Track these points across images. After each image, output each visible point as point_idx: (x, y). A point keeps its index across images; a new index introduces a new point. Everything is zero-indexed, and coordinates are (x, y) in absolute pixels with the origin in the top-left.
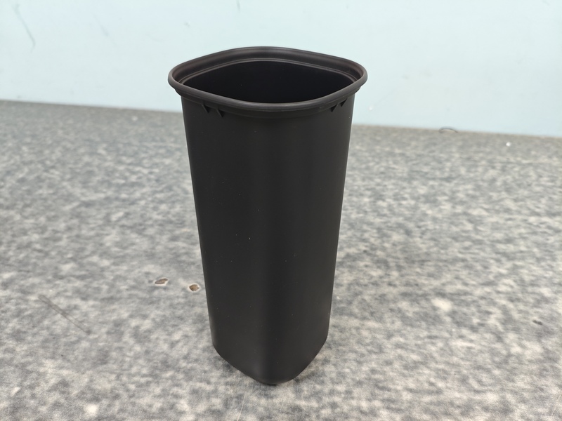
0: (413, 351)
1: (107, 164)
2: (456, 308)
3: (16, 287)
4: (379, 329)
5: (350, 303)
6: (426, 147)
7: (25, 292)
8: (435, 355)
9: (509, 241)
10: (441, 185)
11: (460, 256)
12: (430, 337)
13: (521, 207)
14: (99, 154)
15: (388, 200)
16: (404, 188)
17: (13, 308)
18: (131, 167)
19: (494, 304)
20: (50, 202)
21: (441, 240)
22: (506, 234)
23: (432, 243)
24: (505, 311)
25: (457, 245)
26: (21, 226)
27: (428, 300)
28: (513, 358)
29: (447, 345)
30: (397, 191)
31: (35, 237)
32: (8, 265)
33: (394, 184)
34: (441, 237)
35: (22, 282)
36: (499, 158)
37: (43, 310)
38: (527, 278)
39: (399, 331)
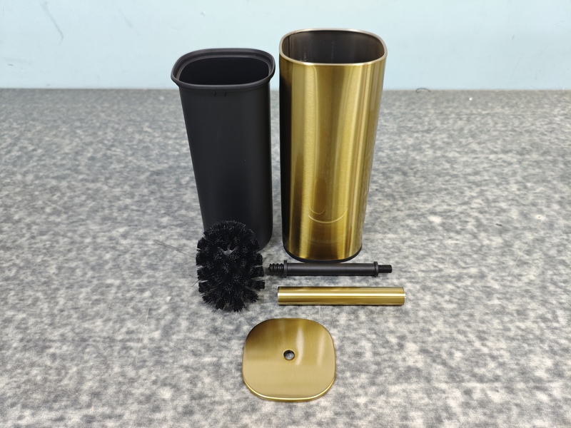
0: (421, 249)
1: (157, 140)
2: (444, 221)
3: (133, 237)
4: (396, 238)
5: (374, 224)
6: (408, 106)
7: (142, 239)
8: (435, 250)
9: (476, 173)
10: (423, 136)
11: (443, 186)
12: (430, 240)
13: (483, 148)
14: (146, 132)
15: (386, 151)
16: (396, 141)
17: (139, 250)
18: (178, 141)
19: (470, 216)
20: (125, 174)
21: (429, 177)
22: (474, 169)
23: (423, 180)
24: (477, 219)
25: (440, 179)
26: (113, 194)
27: (425, 218)
28: (485, 247)
29: (442, 243)
30: (391, 143)
31: (128, 201)
32: (118, 223)
33: (388, 138)
34: (428, 175)
35: (136, 233)
36: (464, 111)
37: (161, 249)
38: (491, 198)
39: (409, 238)
